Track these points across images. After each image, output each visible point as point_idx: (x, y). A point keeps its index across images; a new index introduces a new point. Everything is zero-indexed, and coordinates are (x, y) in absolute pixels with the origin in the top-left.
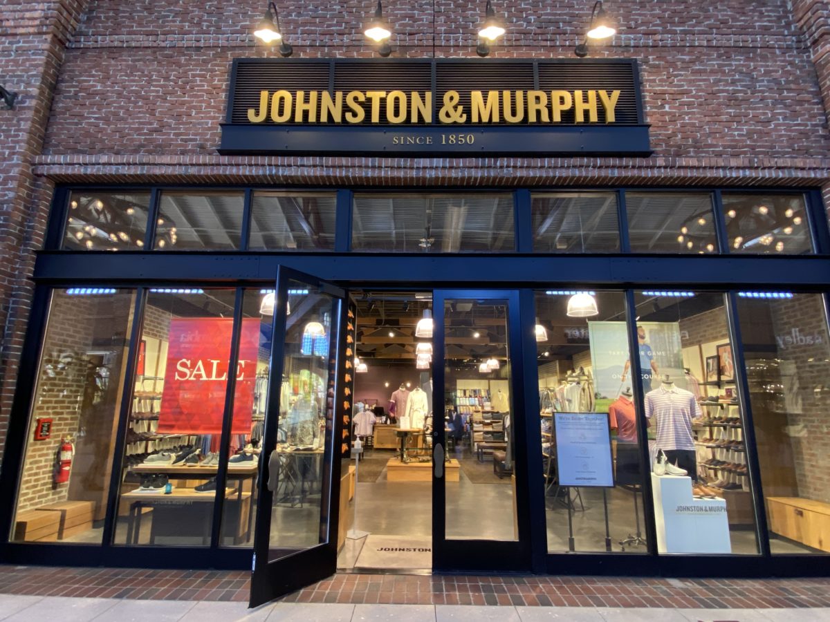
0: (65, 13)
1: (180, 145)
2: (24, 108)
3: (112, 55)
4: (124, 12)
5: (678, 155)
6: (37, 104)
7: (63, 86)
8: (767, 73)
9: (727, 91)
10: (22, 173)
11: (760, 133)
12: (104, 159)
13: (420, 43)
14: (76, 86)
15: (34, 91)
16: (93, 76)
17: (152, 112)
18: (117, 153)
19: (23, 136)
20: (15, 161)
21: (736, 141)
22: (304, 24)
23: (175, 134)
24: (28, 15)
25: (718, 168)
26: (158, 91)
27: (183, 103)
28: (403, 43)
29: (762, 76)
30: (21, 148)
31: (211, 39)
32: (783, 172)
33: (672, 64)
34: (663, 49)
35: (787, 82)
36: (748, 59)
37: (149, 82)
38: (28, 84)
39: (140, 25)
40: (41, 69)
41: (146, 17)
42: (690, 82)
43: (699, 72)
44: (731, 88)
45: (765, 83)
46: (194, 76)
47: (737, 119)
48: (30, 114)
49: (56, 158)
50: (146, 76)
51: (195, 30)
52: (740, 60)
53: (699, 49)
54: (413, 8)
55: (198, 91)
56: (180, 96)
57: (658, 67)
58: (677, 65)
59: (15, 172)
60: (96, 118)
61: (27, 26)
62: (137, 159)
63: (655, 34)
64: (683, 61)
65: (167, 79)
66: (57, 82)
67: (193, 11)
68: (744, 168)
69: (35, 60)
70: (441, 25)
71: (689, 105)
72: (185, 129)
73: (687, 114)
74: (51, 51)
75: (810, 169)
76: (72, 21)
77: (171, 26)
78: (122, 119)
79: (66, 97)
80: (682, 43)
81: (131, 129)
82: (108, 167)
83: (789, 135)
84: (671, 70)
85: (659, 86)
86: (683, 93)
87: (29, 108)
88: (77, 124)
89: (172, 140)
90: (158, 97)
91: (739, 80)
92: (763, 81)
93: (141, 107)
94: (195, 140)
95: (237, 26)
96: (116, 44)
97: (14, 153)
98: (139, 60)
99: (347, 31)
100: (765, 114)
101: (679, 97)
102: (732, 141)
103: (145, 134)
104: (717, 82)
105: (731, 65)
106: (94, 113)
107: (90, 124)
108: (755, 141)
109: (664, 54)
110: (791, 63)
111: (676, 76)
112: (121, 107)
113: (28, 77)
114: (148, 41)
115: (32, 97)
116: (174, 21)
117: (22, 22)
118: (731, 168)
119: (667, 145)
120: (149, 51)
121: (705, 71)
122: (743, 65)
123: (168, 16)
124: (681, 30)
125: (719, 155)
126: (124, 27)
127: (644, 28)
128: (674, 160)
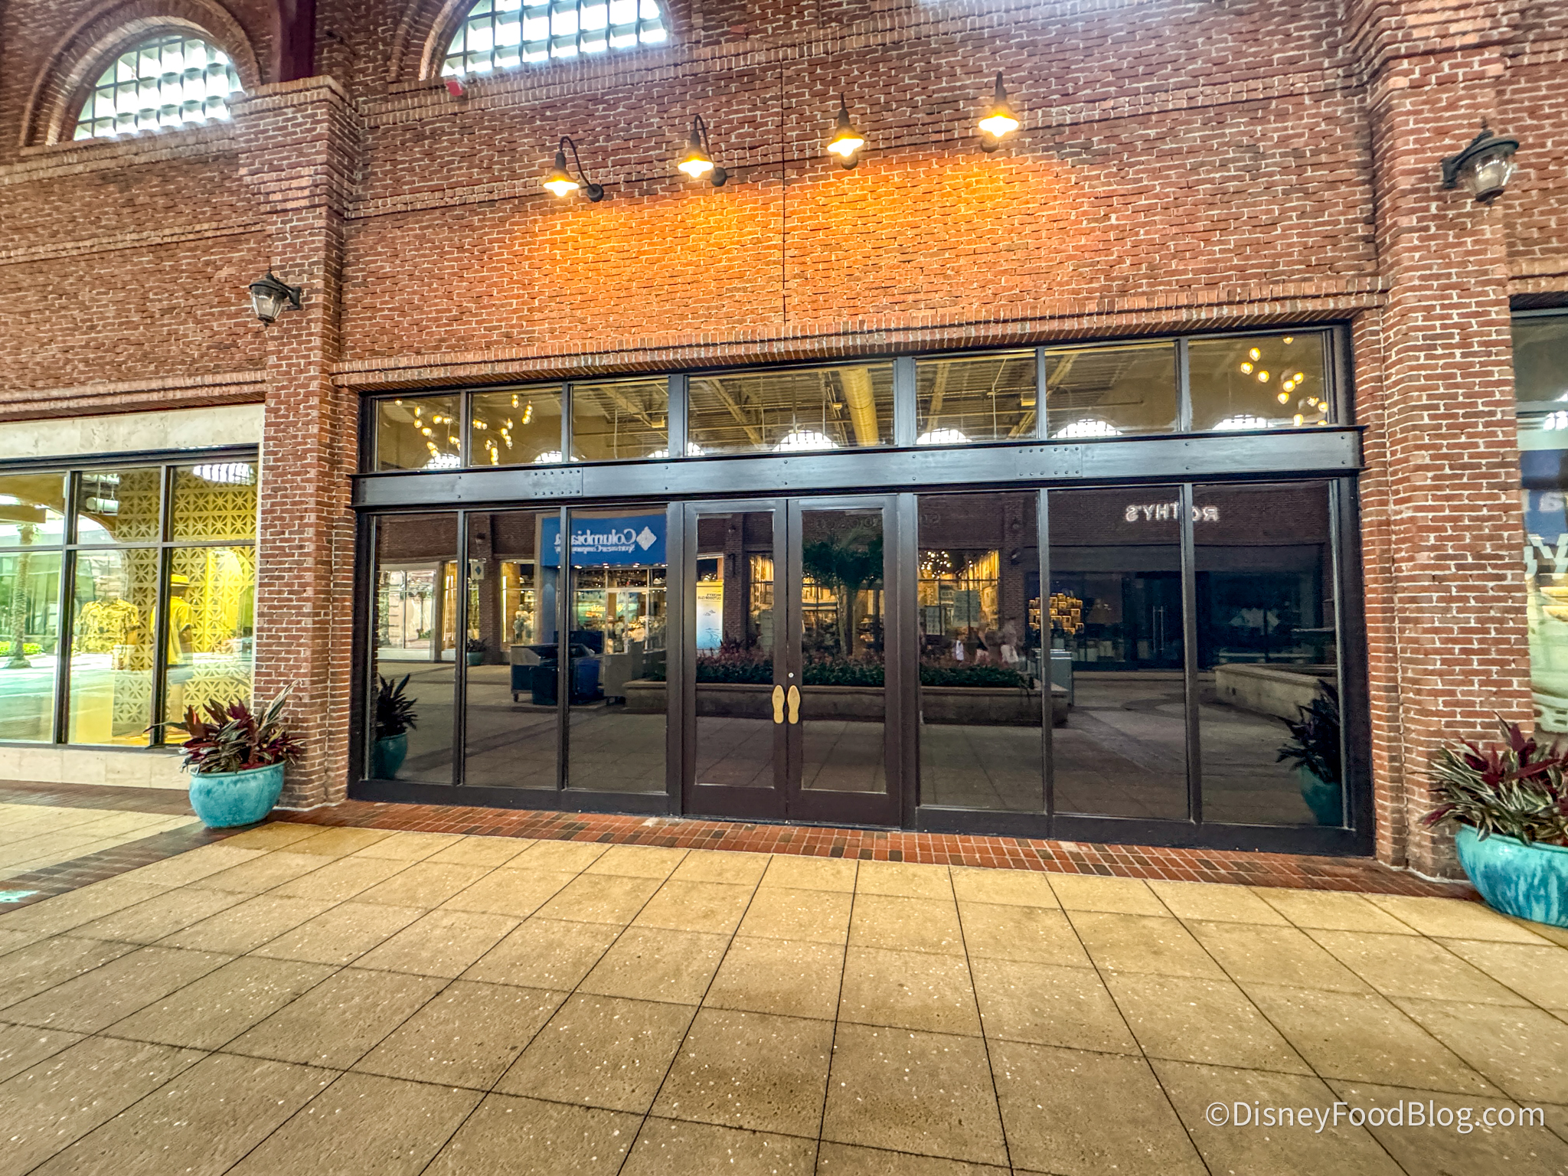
0: (336, 176)
1: (485, 336)
2: (309, 307)
3: (398, 224)
4: (403, 162)
5: (1123, 292)
6: (325, 299)
7: (349, 271)
8: (1283, 141)
9: (1211, 181)
10: (322, 386)
11: (1256, 244)
12: (404, 362)
13: (765, 160)
14: (363, 270)
15: (319, 283)
16: (380, 254)
17: (449, 295)
18: (418, 353)
19: (317, 341)
20: (312, 373)
21: (1217, 261)
22: (615, 152)
23: (477, 322)
24: (295, 183)
25: (1178, 308)
26: (453, 267)
27: (482, 280)
28: (742, 163)
29: (1272, 147)
30: (316, 356)
31: (505, 188)
32: (1283, 306)
33: (1129, 147)
34: (1117, 122)
35: (1314, 153)
36: (1254, 120)
37: (442, 255)
38: (312, 275)
39: (423, 178)
40: (322, 254)
41: (428, 166)
42: (1155, 174)
43: (1171, 154)
44: (1218, 175)
45: (1278, 159)
46: (491, 242)
47: (1222, 225)
48: (317, 313)
49: (358, 365)
50: (437, 247)
51: (485, 177)
52: (1238, 125)
53: (1175, 115)
54: (755, 107)
55: (498, 261)
56: (477, 271)
57: (1105, 153)
58: (1136, 147)
59: (314, 386)
60: (390, 309)
61: (297, 199)
62: (437, 358)
63: (1105, 100)
64: (1147, 139)
65: (461, 249)
66: (343, 266)
67: (481, 151)
68: (1220, 305)
69: (313, 242)
70: (792, 129)
71: (1148, 210)
72: (488, 314)
73: (1144, 225)
74: (328, 228)
75: (1327, 296)
76: (346, 184)
77: (458, 176)
78: (419, 308)
79: (354, 285)
80: (1147, 109)
81: (429, 320)
82: (410, 372)
83: (1306, 243)
84: (1125, 157)
85: (1104, 184)
86: (1140, 192)
87: (316, 305)
88: (370, 318)
89: (474, 330)
90: (454, 274)
91: (1234, 160)
92: (1273, 155)
93: (436, 290)
94: (500, 328)
96: (400, 207)
97: (310, 363)
98: (427, 227)
99: (668, 155)
100: (1269, 212)
101: (1133, 199)
102: (1209, 261)
103: (446, 325)
104: (1194, 169)
105: (1224, 135)
106: (386, 302)
107: (384, 317)
108: (1248, 258)
109: (1116, 131)
110: (1328, 119)
111: (1131, 165)
112: (414, 293)
113: (310, 265)
114: (433, 200)
115: (317, 291)
116: (460, 168)
117: (291, 194)
118: (1200, 306)
119: (1108, 277)
120: (438, 213)
121: (1178, 152)
122: (1243, 133)
123: (453, 162)
124: (1146, 88)
125: (1185, 286)
126: (406, 183)
127: (1088, 91)
128: (1112, 303)
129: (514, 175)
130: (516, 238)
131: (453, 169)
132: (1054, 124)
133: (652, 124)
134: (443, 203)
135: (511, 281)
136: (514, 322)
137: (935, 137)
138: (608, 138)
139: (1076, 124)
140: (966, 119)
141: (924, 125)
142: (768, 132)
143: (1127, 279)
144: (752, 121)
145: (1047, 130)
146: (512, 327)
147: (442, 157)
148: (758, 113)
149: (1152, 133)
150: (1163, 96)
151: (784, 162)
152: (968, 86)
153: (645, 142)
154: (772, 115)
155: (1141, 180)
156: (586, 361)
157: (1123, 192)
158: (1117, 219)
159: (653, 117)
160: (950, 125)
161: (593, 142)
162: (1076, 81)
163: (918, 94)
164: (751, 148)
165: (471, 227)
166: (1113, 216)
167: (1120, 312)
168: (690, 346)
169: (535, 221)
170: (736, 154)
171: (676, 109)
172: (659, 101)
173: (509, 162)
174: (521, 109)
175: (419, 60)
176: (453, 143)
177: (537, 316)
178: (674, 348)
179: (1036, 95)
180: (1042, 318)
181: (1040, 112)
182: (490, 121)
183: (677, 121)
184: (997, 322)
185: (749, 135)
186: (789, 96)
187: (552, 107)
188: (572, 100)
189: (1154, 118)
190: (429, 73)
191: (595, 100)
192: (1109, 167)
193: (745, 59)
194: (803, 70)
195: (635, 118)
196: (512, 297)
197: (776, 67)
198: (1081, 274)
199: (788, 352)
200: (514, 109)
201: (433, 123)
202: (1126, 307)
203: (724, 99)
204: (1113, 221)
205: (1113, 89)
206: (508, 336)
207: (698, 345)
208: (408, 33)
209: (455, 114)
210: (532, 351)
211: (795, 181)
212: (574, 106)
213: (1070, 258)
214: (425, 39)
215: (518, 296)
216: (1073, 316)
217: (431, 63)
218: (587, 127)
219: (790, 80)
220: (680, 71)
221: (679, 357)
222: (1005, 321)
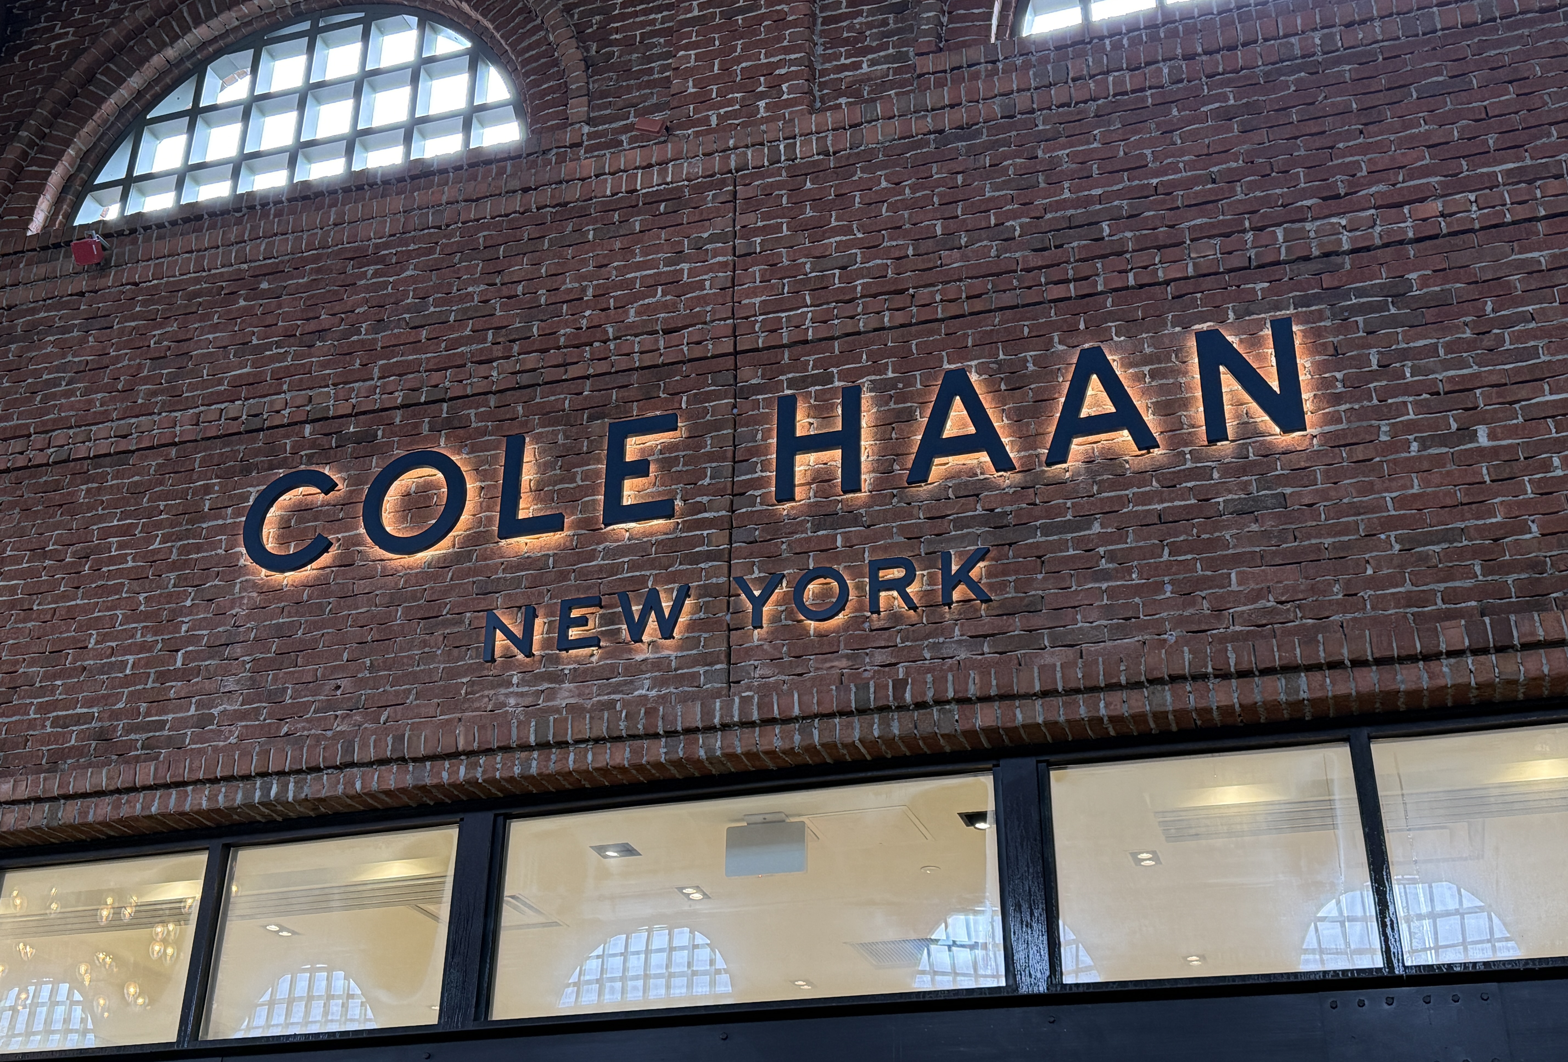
129: (176, 401)
130: (159, 525)
131: (54, 396)
132: (1316, 252)
133: (471, 295)
134: (21, 462)
135: (133, 615)
136: (121, 705)
137: (1057, 292)
138: (379, 324)
139: (1368, 249)
140: (1120, 254)
141: (1028, 270)
142: (703, 300)
143: (1537, 566)
145: (1302, 266)
146: (116, 715)
147: (37, 374)
148: (685, 266)
149: (1542, 257)
150: (1551, 187)
151: (736, 353)
152: (1119, 195)
153: (452, 329)
154: (711, 269)
155: (1534, 352)
156: (266, 790)
157: (1494, 379)
158: (1492, 436)
159: (475, 282)
160: (1085, 269)
161: (346, 335)
162: (1351, 171)
164: (666, 332)
165: (69, 506)
166: (1482, 432)
167: (1527, 646)
168: (505, 749)
169: (207, 489)
170: (636, 344)
171: (521, 267)
172: (488, 254)
173: (171, 378)
174: (211, 280)
175: (35, 200)
176: (64, 347)
177: (176, 688)
178: (469, 754)
179: (1266, 201)
180: (1335, 665)
181: (1280, 233)
182: (144, 303)
183: (520, 289)
184: (1223, 675)
185: (665, 307)
186: (748, 232)
187: (274, 273)
188: (316, 259)
189: (1540, 227)
190: (51, 219)
191: (360, 257)
193: (663, 173)
194: (780, 185)
195: (437, 288)
196: (127, 651)
197: (723, 183)
198: (1424, 558)
199: (731, 756)
200: (197, 281)
201: (33, 311)
202: (1541, 634)
203: (618, 245)
204: (1483, 439)
205: (1433, 180)
206: (103, 736)
207: (525, 747)
208: (24, 155)
209: (82, 294)
210: (146, 773)
211: (758, 389)
212: (319, 270)
213: (1389, 524)
214: (53, 165)
215: (144, 647)
216: (1413, 659)
217: (58, 203)
218: (338, 307)
219: (752, 204)
220: (533, 199)
221: (479, 774)
222: (1243, 674)
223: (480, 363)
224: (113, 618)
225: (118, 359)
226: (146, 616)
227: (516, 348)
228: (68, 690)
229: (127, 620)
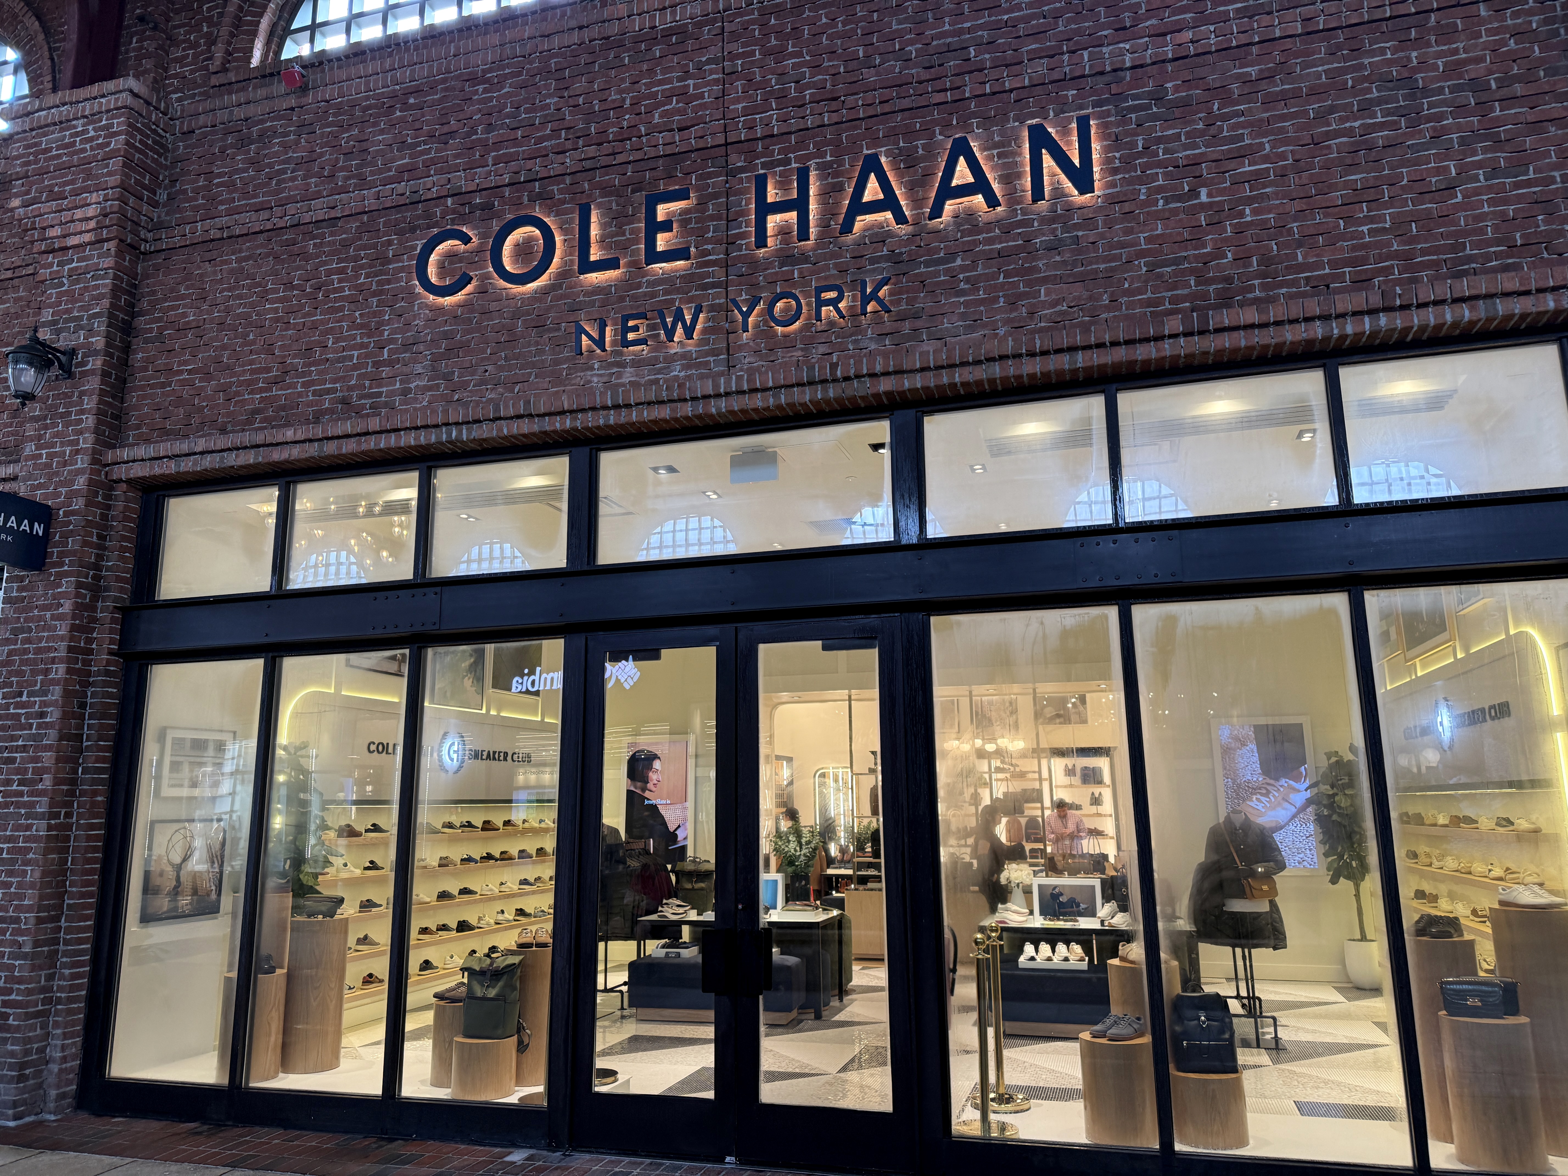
0: (132, 200)
1: (312, 404)
2: (84, 374)
3: (208, 256)
4: (220, 175)
5: (1225, 301)
6: (105, 363)
7: (141, 322)
8: (1453, 69)
9: (1349, 132)
10: (91, 482)
11: (1425, 220)
12: (201, 445)
13: (701, 144)
14: (159, 319)
15: (99, 342)
16: (183, 297)
17: (269, 349)
18: (223, 431)
19: (90, 421)
20: (79, 465)
21: (1365, 246)
22: (498, 145)
23: (304, 385)
24: (79, 214)
25: (1307, 320)
26: (276, 310)
27: (314, 327)
28: (669, 150)
29: (1438, 79)
30: (87, 442)
31: (350, 201)
32: (1472, 309)
33: (1221, 92)
34: (1200, 60)
35: (1502, 83)
36: (1405, 43)
37: (263, 296)
38: (91, 332)
39: (246, 195)
40: (106, 303)
41: (253, 178)
42: (1260, 128)
43: (1284, 98)
44: (1357, 124)
45: (1447, 95)
46: (329, 273)
47: (1371, 194)
48: (94, 383)
49: (141, 451)
50: (259, 285)
51: (325, 189)
52: (1383, 51)
53: (1288, 43)
54: (687, 75)
55: (336, 300)
56: (307, 315)
57: (1185, 104)
58: (1231, 92)
59: (81, 483)
60: (190, 372)
61: (81, 233)
62: (246, 438)
63: (1179, 31)
64: (1246, 80)
65: (288, 285)
66: (133, 315)
68: (1372, 312)
69: (97, 287)
71: (1255, 179)
73: (1249, 201)
74: (118, 267)
75: (1540, 291)
76: (145, 208)
77: (291, 189)
78: (228, 367)
79: (147, 341)
80: (1244, 39)
81: (240, 384)
82: (209, 457)
83: (1504, 213)
84: (1216, 107)
85: (1186, 147)
86: (1240, 156)
87: (92, 372)
88: (163, 385)
89: (300, 395)
90: (277, 320)
91: (1379, 101)
92: (1441, 90)
93: (253, 342)
94: (335, 390)
95: (390, 170)
96: (214, 234)
97: (77, 452)
98: (246, 259)
99: (569, 145)
100: (1438, 171)
101: (1232, 164)
102: (1354, 248)
103: (261, 390)
104: (1322, 116)
105: (1362, 67)
106: (186, 363)
107: (183, 383)
108: (1414, 240)
109: (1200, 72)
110: (1517, 34)
111: (1225, 118)
112: (224, 347)
113: (89, 319)
114: (254, 221)
115: (96, 353)
116: (294, 179)
117: (72, 227)
118: (1343, 316)
119: (1200, 279)
120: (261, 239)
121: (1296, 94)
122: (1390, 63)
123: (284, 171)
124: (1237, 10)
125: (1321, 287)
126: (222, 203)
127: (1153, 21)
128: (1204, 319)
129: (363, 183)
130: (362, 267)
131: (284, 181)
132: (1108, 69)
133: (549, 105)
134: (269, 226)
135: (353, 326)
136: (353, 382)
137: (938, 98)
138: (490, 127)
139: (1141, 66)
140: (981, 70)
141: (920, 82)
142: (704, 106)
143: (1228, 280)
144: (682, 94)
145: (1099, 78)
146: (351, 389)
147: (271, 166)
148: (691, 82)
149: (1253, 71)
150: (1266, 20)
151: (726, 144)
152: (981, 27)
153: (538, 130)
154: (708, 84)
155: (1241, 138)
156: (449, 434)
157: (1215, 156)
158: (1209, 195)
159: (550, 96)
160: (958, 81)
161: (469, 135)
162: (1134, 9)
163: (912, 42)
164: (680, 130)
165: (304, 255)
166: (1204, 192)
167: (1218, 331)
168: (592, 406)
169: (390, 243)
170: (661, 138)
171: (580, 85)
172: (558, 75)
173: (359, 167)
174: (378, 97)
175: (253, 42)
176: (286, 147)
177: (386, 371)
178: (571, 412)
179: (1079, 32)
180: (1100, 346)
181: (1086, 54)
182: (334, 115)
183: (581, 100)
184: (1032, 354)
185: (678, 111)
186: (733, 57)
187: (417, 91)
188: (444, 81)
189: (1255, 49)
190: (265, 56)
191: (473, 79)
192: (1194, 122)
193: (674, 13)
194: (753, 22)
195: (526, 100)
196: (353, 348)
197: (715, 20)
198: (1160, 276)
199: (732, 412)
200: (367, 98)
201: (262, 122)
202: (1227, 323)
203: (645, 67)
204: (1204, 198)
205: (1188, 16)
206: (345, 401)
207: (606, 408)
208: (241, 9)
209: (292, 109)
210: (374, 424)
211: (742, 170)
212: (446, 89)
213: (1141, 254)
214: (261, 15)
215: (362, 346)
216: (1147, 340)
217: (268, 43)
218: (461, 116)
219: (735, 36)
220: (586, 34)
221: (578, 425)
222: (1044, 353)
223: (558, 153)
224: (341, 327)
225: (322, 155)
226: (361, 326)
227: (581, 142)
228: (319, 373)
229: (350, 329)
